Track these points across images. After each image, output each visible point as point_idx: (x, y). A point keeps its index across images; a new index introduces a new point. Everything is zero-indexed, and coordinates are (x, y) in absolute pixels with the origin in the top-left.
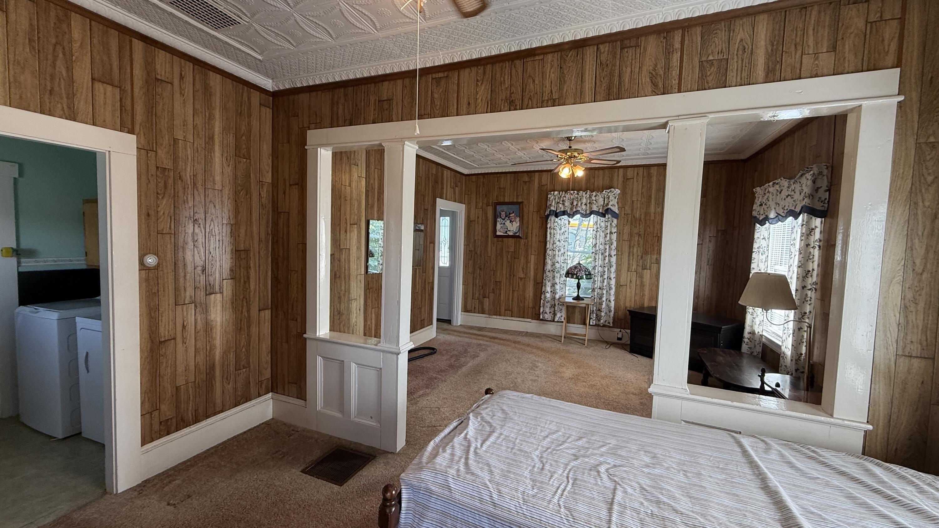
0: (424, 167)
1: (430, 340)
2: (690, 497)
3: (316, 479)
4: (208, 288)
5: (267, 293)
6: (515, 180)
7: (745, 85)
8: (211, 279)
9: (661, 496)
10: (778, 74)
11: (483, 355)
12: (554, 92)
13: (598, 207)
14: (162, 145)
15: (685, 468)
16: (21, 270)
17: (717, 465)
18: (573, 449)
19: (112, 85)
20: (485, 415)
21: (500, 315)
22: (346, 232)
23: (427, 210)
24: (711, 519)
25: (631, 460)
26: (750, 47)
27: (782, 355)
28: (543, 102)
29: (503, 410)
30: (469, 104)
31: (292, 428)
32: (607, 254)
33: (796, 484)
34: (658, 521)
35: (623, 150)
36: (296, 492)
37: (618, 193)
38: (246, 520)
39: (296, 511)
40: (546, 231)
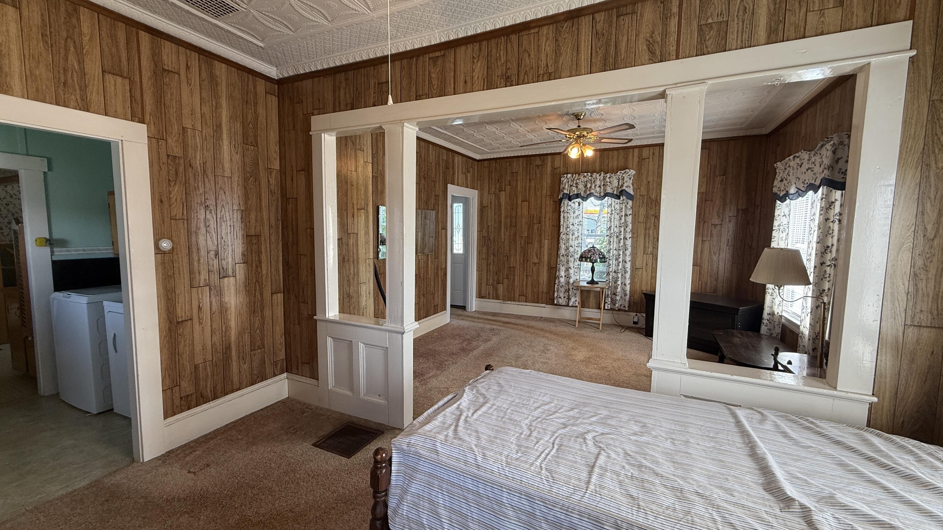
0: (434, 152)
1: (444, 326)
2: (673, 462)
3: (326, 452)
4: (221, 271)
5: (279, 276)
6: (527, 164)
7: (745, 48)
8: (224, 263)
9: (644, 461)
10: (781, 34)
11: (495, 339)
12: (549, 65)
13: (612, 188)
14: (171, 133)
15: (674, 436)
16: (55, 258)
17: (707, 434)
18: (563, 418)
19: (121, 76)
20: (480, 388)
21: (514, 301)
22: (353, 216)
23: (438, 196)
24: (691, 481)
25: (619, 428)
26: (751, 8)
27: (800, 335)
28: (538, 76)
29: (499, 383)
30: (466, 82)
31: (306, 406)
32: (622, 237)
33: (787, 452)
34: (637, 483)
35: (632, 127)
36: (306, 463)
37: (633, 174)
38: (258, 487)
39: (306, 480)
40: (560, 215)
